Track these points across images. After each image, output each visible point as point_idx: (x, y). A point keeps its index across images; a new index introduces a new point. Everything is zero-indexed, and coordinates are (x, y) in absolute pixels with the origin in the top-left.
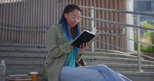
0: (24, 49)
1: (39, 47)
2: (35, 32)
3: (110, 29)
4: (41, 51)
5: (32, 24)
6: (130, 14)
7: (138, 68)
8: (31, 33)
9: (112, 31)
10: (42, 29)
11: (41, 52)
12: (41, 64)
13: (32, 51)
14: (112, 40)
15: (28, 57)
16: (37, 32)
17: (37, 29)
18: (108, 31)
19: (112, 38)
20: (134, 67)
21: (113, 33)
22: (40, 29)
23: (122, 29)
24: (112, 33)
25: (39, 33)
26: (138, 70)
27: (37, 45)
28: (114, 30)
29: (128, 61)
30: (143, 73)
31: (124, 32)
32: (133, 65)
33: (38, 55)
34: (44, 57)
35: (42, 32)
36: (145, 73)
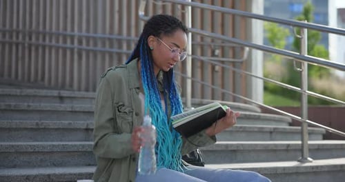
0: (29, 106)
1: (61, 98)
2: (26, 45)
3: (214, 45)
4: (70, 110)
5: (18, 26)
7: (302, 151)
8: (14, 48)
9: (217, 52)
10: (44, 39)
11: (72, 112)
12: (84, 150)
13: (49, 111)
14: (217, 72)
15: (44, 129)
16: (30, 46)
17: (30, 39)
18: (209, 52)
19: (217, 68)
20: (290, 148)
21: (220, 55)
22: (37, 39)
23: (243, 49)
24: (217, 56)
25: (37, 49)
27: (55, 93)
28: (223, 49)
29: (271, 133)
30: (317, 167)
31: (245, 55)
32: (288, 145)
33: (70, 124)
34: (85, 127)
35: (44, 47)
36: (322, 167)
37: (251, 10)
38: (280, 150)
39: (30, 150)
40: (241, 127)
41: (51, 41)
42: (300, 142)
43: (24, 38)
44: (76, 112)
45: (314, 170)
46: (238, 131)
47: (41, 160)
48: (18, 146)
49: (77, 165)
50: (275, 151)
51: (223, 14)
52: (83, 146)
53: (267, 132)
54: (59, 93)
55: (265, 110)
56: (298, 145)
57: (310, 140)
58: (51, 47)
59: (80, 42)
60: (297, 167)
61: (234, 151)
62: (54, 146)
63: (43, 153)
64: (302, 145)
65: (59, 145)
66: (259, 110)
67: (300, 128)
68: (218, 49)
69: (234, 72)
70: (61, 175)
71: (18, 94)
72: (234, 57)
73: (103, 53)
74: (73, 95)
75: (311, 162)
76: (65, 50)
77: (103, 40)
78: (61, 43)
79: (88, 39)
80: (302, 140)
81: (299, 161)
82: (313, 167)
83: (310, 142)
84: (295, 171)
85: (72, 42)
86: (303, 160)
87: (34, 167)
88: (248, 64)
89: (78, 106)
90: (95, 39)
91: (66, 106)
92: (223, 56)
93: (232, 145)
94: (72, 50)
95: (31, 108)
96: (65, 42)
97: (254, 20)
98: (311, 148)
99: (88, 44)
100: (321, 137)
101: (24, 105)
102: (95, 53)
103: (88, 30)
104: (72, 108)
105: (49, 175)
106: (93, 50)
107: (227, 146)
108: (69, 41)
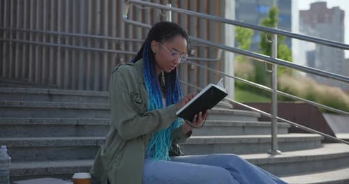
0: (21, 104)
1: (50, 96)
3: (191, 46)
4: (61, 107)
5: (2, 25)
6: (231, 25)
7: (272, 144)
9: (193, 52)
10: (28, 38)
11: (62, 109)
14: (193, 70)
15: (38, 125)
19: (193, 66)
20: (261, 142)
21: (196, 55)
22: (21, 37)
23: (216, 50)
24: (193, 56)
26: (272, 149)
27: (45, 91)
28: (198, 49)
29: (244, 127)
30: (285, 158)
31: (219, 56)
32: (260, 139)
33: (61, 120)
34: (75, 123)
35: (28, 45)
36: (289, 158)
37: (224, 16)
38: (252, 144)
39: (26, 145)
40: (217, 123)
41: (34, 39)
42: (270, 136)
43: (8, 36)
44: (65, 109)
45: (283, 161)
46: (215, 126)
47: (37, 155)
48: (15, 142)
49: (69, 159)
50: (248, 144)
51: (199, 19)
52: (76, 141)
53: (239, 127)
54: (49, 91)
55: (236, 107)
56: (269, 138)
57: (279, 133)
58: (34, 46)
59: (63, 41)
60: (268, 159)
61: (212, 145)
62: (48, 141)
63: (38, 148)
64: (272, 138)
65: (53, 141)
66: (231, 106)
67: (270, 123)
68: (193, 49)
69: (208, 71)
70: (58, 168)
71: (10, 92)
72: (208, 57)
73: (85, 51)
74: (61, 93)
75: (279, 154)
76: (48, 48)
77: (85, 40)
78: (44, 42)
79: (71, 38)
80: (272, 134)
81: (269, 153)
82: (281, 159)
83: (278, 136)
84: (266, 162)
85: (56, 41)
86: (273, 153)
87: (30, 161)
88: (221, 64)
89: (68, 103)
90: (78, 38)
91: (55, 103)
92: (198, 56)
93: (210, 139)
94: (55, 48)
95: (23, 106)
96: (48, 40)
97: (227, 25)
98: (280, 141)
99: (71, 43)
100: (287, 131)
101: (16, 103)
102: (78, 51)
103: (71, 30)
104: (62, 105)
105: (47, 169)
106: (75, 49)
107: (206, 140)
108: (52, 39)
